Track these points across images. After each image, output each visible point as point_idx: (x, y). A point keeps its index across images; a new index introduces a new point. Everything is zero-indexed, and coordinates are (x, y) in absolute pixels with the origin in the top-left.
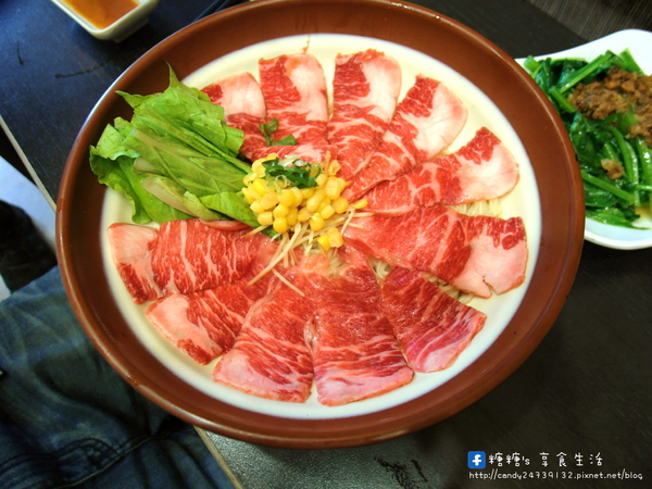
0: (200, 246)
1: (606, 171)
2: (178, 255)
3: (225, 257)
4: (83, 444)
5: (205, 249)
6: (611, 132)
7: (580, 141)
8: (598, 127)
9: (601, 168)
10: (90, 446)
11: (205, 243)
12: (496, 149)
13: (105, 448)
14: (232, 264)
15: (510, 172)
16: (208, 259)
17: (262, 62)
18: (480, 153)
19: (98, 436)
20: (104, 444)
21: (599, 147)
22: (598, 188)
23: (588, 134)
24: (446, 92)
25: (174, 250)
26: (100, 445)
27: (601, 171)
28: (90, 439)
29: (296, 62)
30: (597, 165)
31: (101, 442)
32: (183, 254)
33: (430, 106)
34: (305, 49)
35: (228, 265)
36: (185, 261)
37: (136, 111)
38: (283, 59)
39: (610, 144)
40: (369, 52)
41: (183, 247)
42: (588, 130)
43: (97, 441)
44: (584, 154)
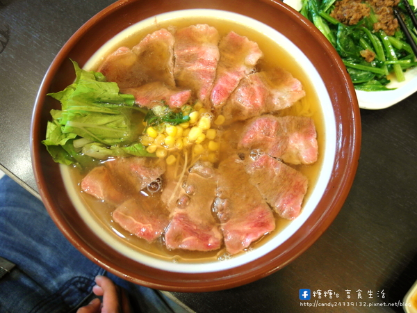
1: (364, 58)
4: (72, 282)
6: (362, 30)
7: (345, 43)
8: (354, 30)
9: (361, 56)
10: (77, 281)
13: (86, 281)
19: (79, 275)
20: (85, 278)
21: (357, 42)
22: (361, 71)
23: (348, 35)
26: (82, 280)
27: (361, 59)
28: (75, 277)
30: (358, 55)
31: (83, 277)
37: (62, 101)
39: (364, 38)
42: (349, 33)
43: (80, 277)
44: (349, 51)
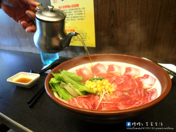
0: (81, 102)
2: (76, 104)
3: (87, 104)
5: (82, 102)
11: (82, 101)
12: (131, 69)
14: (90, 105)
15: (137, 70)
16: (84, 104)
17: (76, 70)
18: (129, 71)
24: (116, 65)
25: (75, 103)
29: (83, 69)
32: (77, 104)
33: (114, 69)
34: (84, 67)
35: (89, 105)
36: (79, 105)
38: (80, 69)
40: (97, 64)
41: (77, 102)
